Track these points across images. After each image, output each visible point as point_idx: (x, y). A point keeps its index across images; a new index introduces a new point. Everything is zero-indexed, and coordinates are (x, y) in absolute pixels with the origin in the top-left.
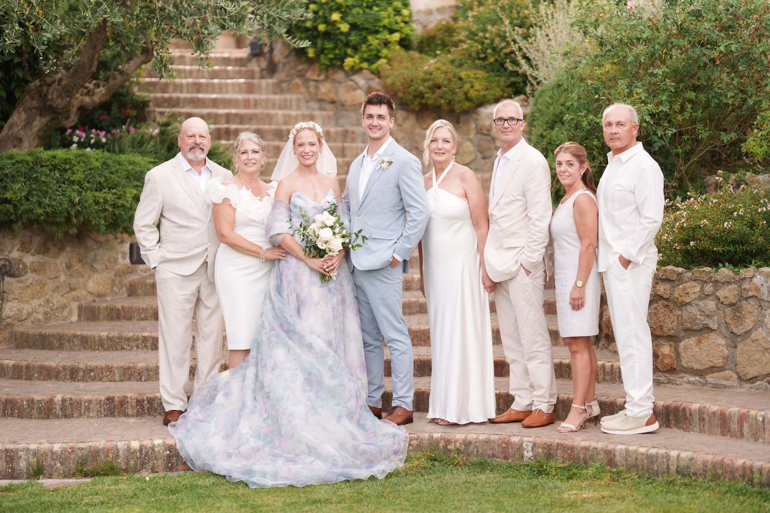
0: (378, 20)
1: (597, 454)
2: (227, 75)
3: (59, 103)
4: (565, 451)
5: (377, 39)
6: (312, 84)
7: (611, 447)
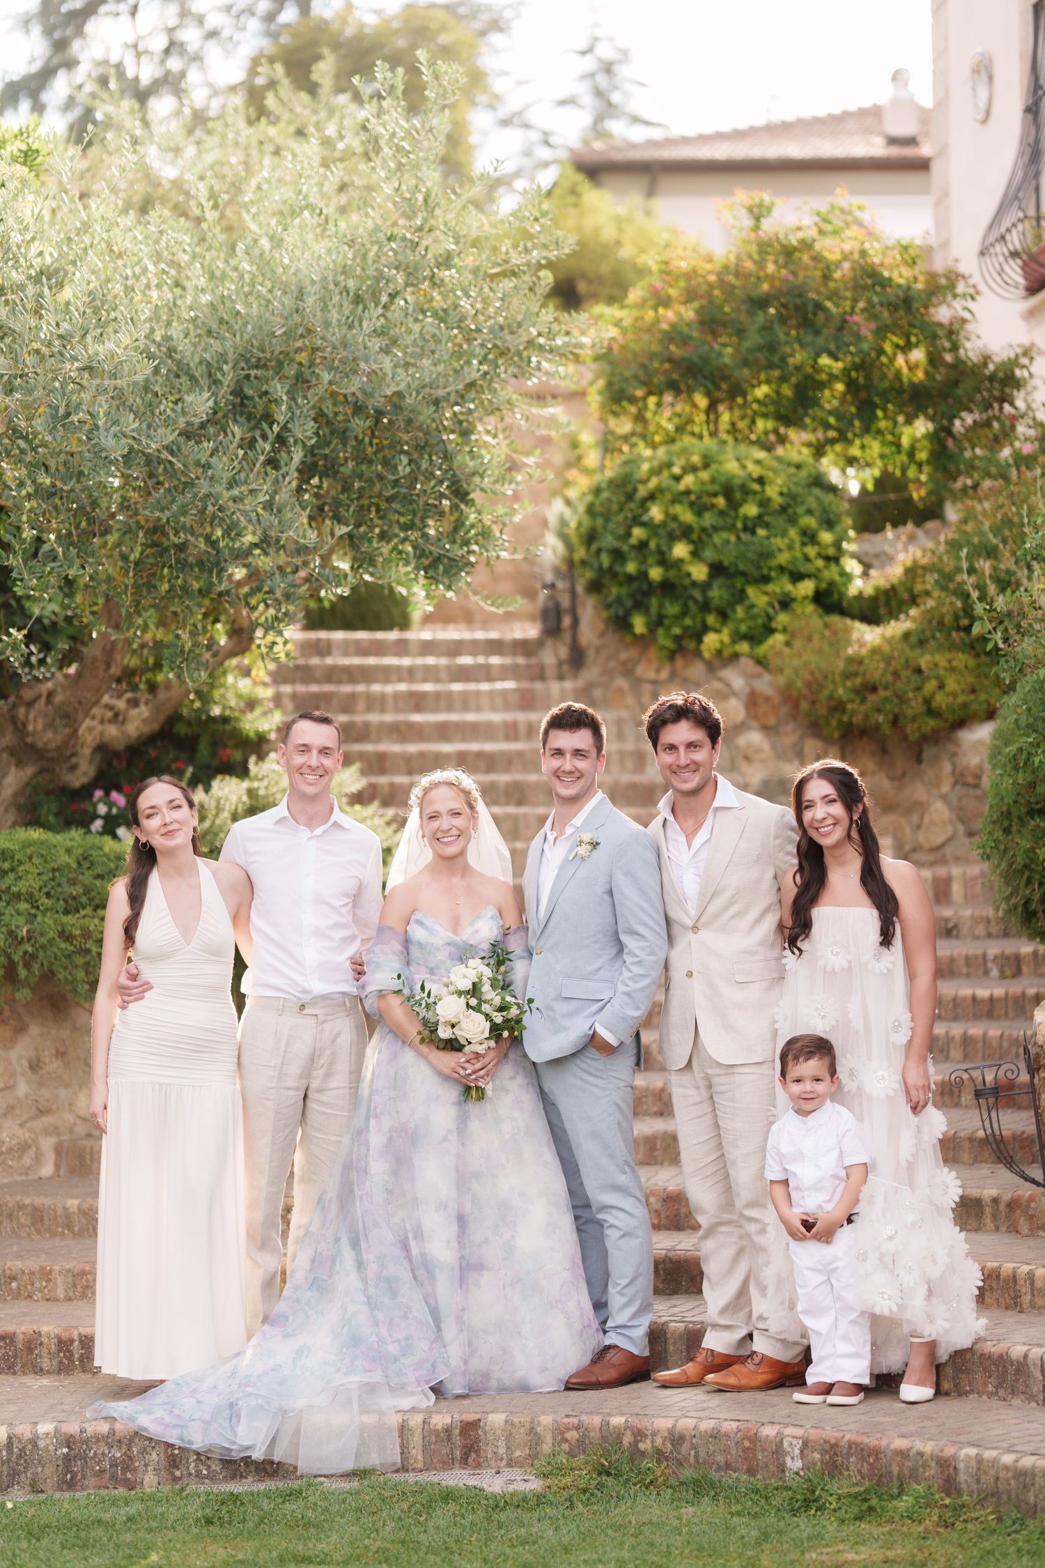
0: (766, 555)
1: (924, 1466)
2: (487, 674)
3: (49, 738)
4: (863, 1459)
5: (766, 593)
6: (647, 688)
7: (949, 1451)
